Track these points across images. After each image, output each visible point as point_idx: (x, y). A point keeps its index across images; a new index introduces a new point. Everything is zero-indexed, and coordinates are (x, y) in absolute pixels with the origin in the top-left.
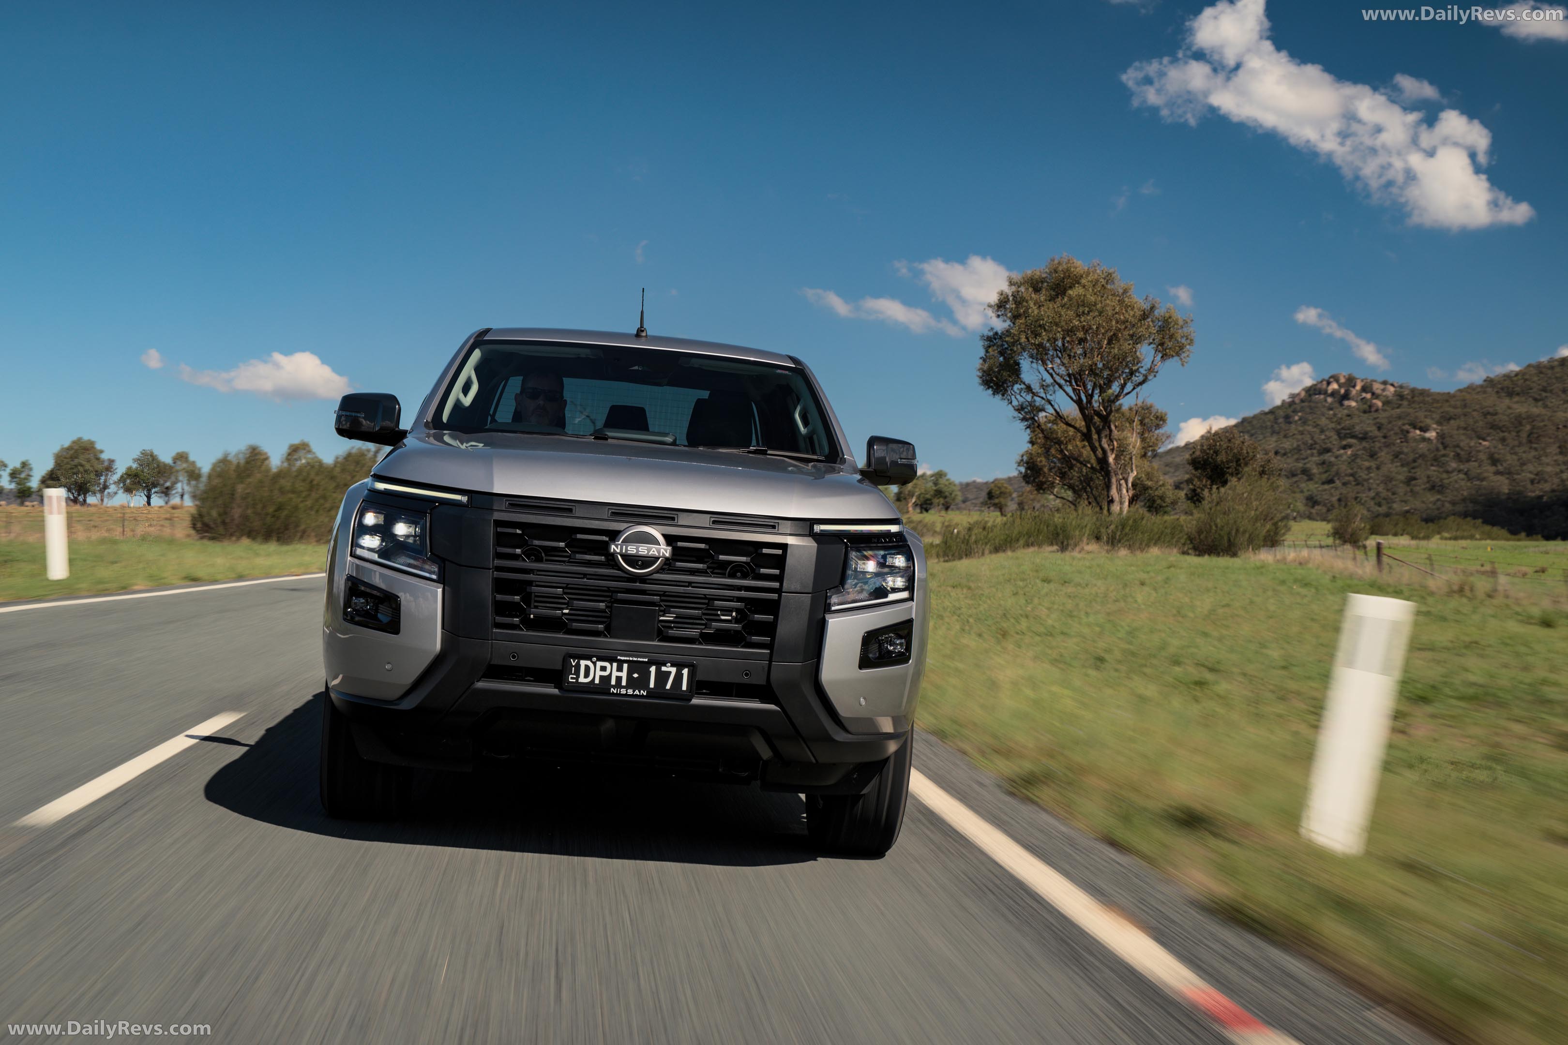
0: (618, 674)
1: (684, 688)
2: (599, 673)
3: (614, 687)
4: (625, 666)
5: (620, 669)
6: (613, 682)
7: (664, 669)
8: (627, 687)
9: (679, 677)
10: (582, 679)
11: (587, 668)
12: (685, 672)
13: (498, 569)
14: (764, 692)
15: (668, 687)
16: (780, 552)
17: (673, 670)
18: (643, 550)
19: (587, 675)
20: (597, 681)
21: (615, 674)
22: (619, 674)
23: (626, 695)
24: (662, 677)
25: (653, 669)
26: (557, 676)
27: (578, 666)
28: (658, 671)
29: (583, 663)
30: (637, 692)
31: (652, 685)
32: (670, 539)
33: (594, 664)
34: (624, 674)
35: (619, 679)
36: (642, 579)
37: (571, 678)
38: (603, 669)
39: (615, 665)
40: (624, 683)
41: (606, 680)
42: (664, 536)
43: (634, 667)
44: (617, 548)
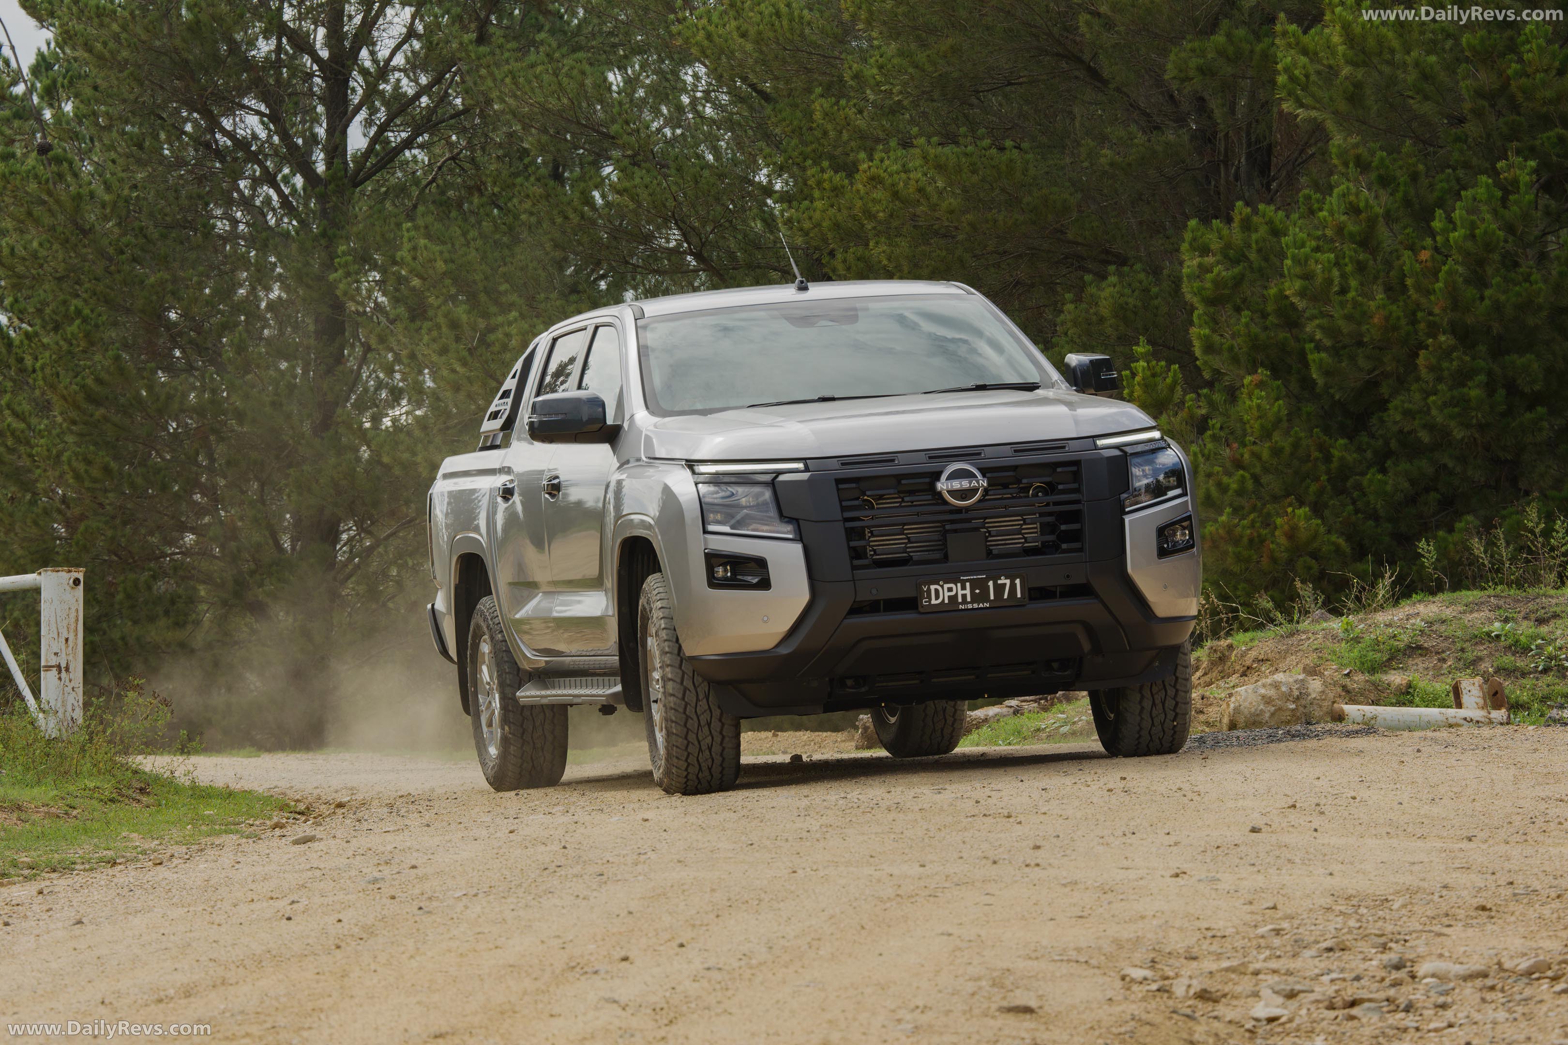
0: (962, 591)
1: (1019, 595)
2: (947, 594)
3: (962, 603)
4: (968, 584)
5: (963, 588)
6: (960, 600)
7: (999, 582)
8: (972, 602)
9: (1013, 586)
10: (934, 602)
11: (937, 591)
12: (1018, 581)
13: (846, 520)
14: (1083, 590)
15: (1006, 596)
16: (1074, 468)
17: (1008, 582)
18: (965, 484)
19: (937, 597)
20: (946, 601)
21: (960, 592)
22: (964, 592)
23: (973, 609)
24: (999, 589)
25: (991, 583)
26: (911, 603)
27: (929, 591)
28: (995, 584)
29: (933, 587)
30: (981, 605)
31: (992, 597)
32: (984, 471)
33: (942, 587)
34: (967, 592)
35: (964, 596)
36: (967, 509)
37: (925, 602)
38: (950, 590)
39: (959, 585)
40: (969, 599)
41: (953, 599)
42: (980, 469)
43: (974, 584)
44: (942, 486)
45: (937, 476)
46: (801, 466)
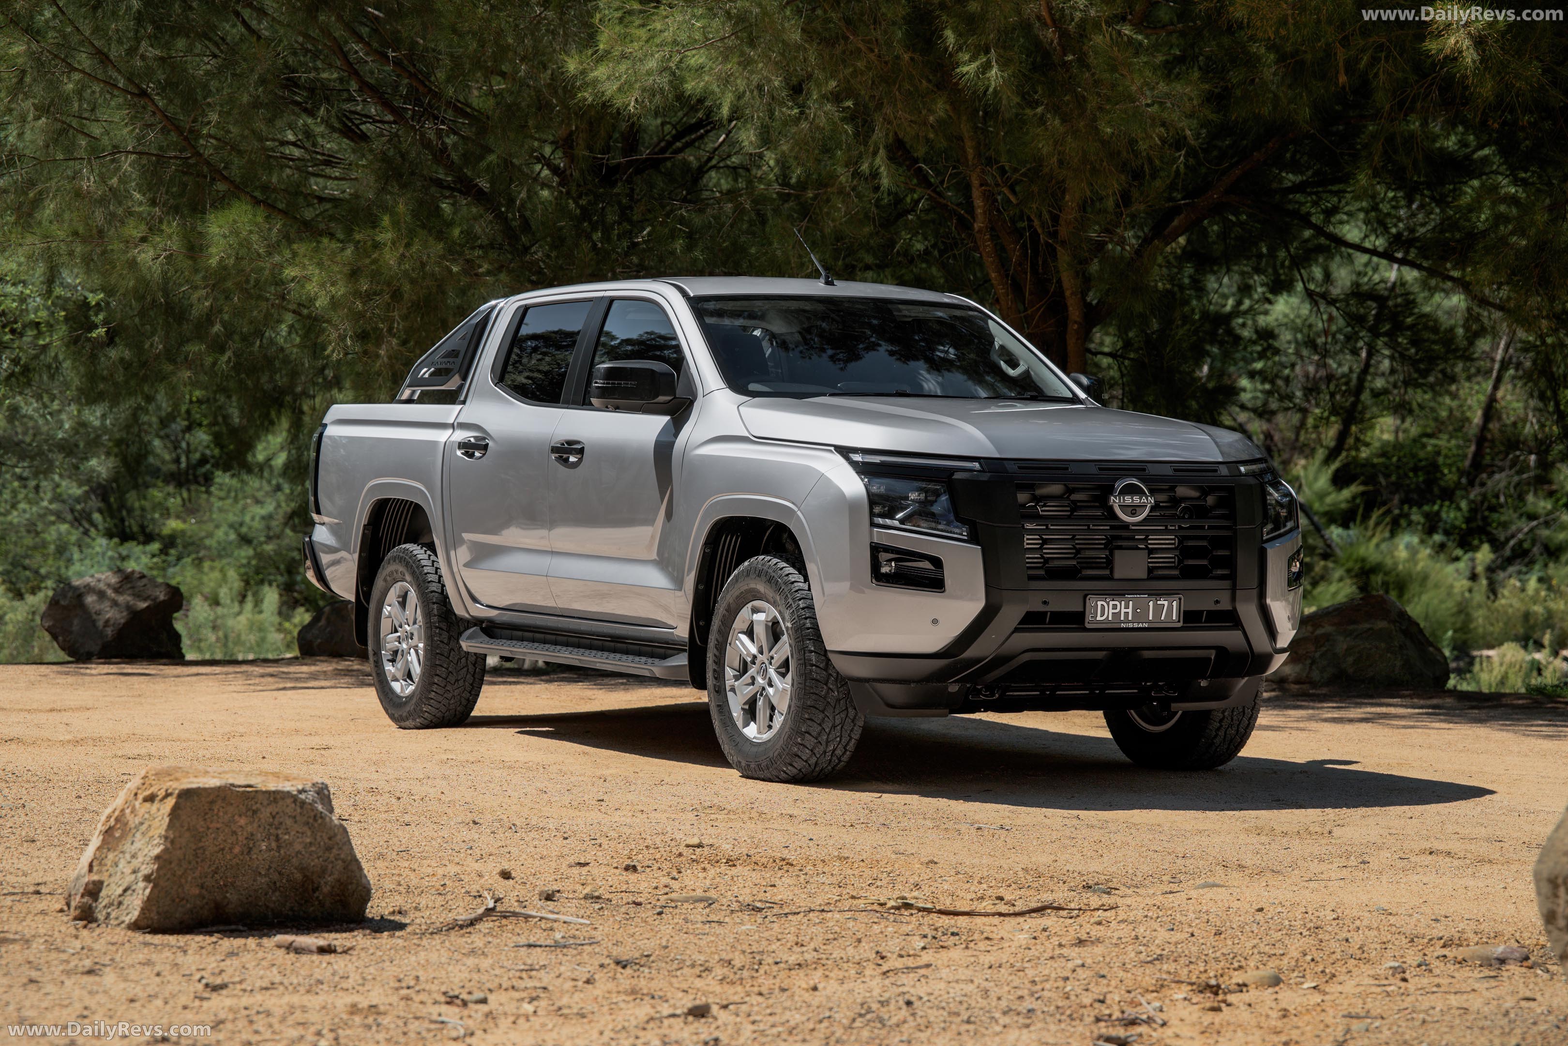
0: (1125, 610)
1: (1174, 618)
2: (1112, 611)
3: (1123, 622)
4: (1131, 603)
5: (1127, 607)
6: (1122, 618)
7: (1159, 602)
8: (1133, 621)
9: (1170, 607)
10: (1098, 618)
11: (1103, 607)
12: (1175, 603)
14: (1231, 619)
15: (1162, 618)
16: (1229, 493)
17: (1166, 603)
19: (1102, 614)
20: (1110, 618)
21: (1123, 611)
22: (1127, 610)
23: (1133, 628)
24: (1158, 609)
25: (1151, 604)
26: (1076, 619)
27: (1096, 606)
28: (1155, 605)
29: (1100, 603)
30: (1140, 625)
31: (1151, 618)
32: (1150, 488)
33: (1108, 603)
34: (1130, 610)
35: (1127, 614)
36: (1133, 525)
37: (1089, 618)
38: (1115, 607)
39: (1123, 603)
40: (1130, 618)
41: (1117, 615)
42: (1146, 486)
43: (1136, 603)
44: (1115, 501)
45: (1110, 490)
46: (976, 465)
